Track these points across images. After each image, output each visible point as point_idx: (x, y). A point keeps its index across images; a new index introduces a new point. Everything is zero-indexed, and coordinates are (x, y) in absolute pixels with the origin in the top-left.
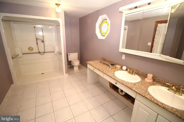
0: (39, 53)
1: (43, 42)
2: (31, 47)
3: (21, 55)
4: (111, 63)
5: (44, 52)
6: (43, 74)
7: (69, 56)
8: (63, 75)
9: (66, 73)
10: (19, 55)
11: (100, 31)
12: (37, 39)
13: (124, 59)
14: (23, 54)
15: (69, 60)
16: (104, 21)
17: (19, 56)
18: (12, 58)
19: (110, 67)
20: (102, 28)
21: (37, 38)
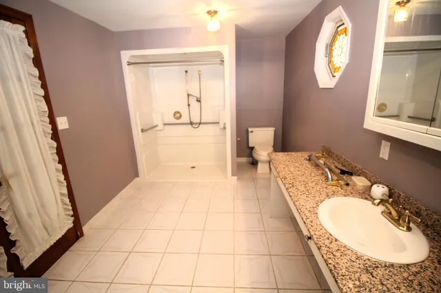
0: (191, 123)
1: (199, 101)
2: (179, 112)
3: (161, 126)
4: (344, 166)
5: (200, 123)
6: (193, 167)
7: (250, 134)
8: (226, 178)
9: (233, 175)
10: (157, 126)
11: (330, 62)
12: (188, 95)
13: (386, 158)
14: (165, 124)
15: (251, 145)
16: (339, 29)
17: (156, 128)
18: (142, 131)
19: (327, 179)
20: (334, 53)
21: (189, 93)
